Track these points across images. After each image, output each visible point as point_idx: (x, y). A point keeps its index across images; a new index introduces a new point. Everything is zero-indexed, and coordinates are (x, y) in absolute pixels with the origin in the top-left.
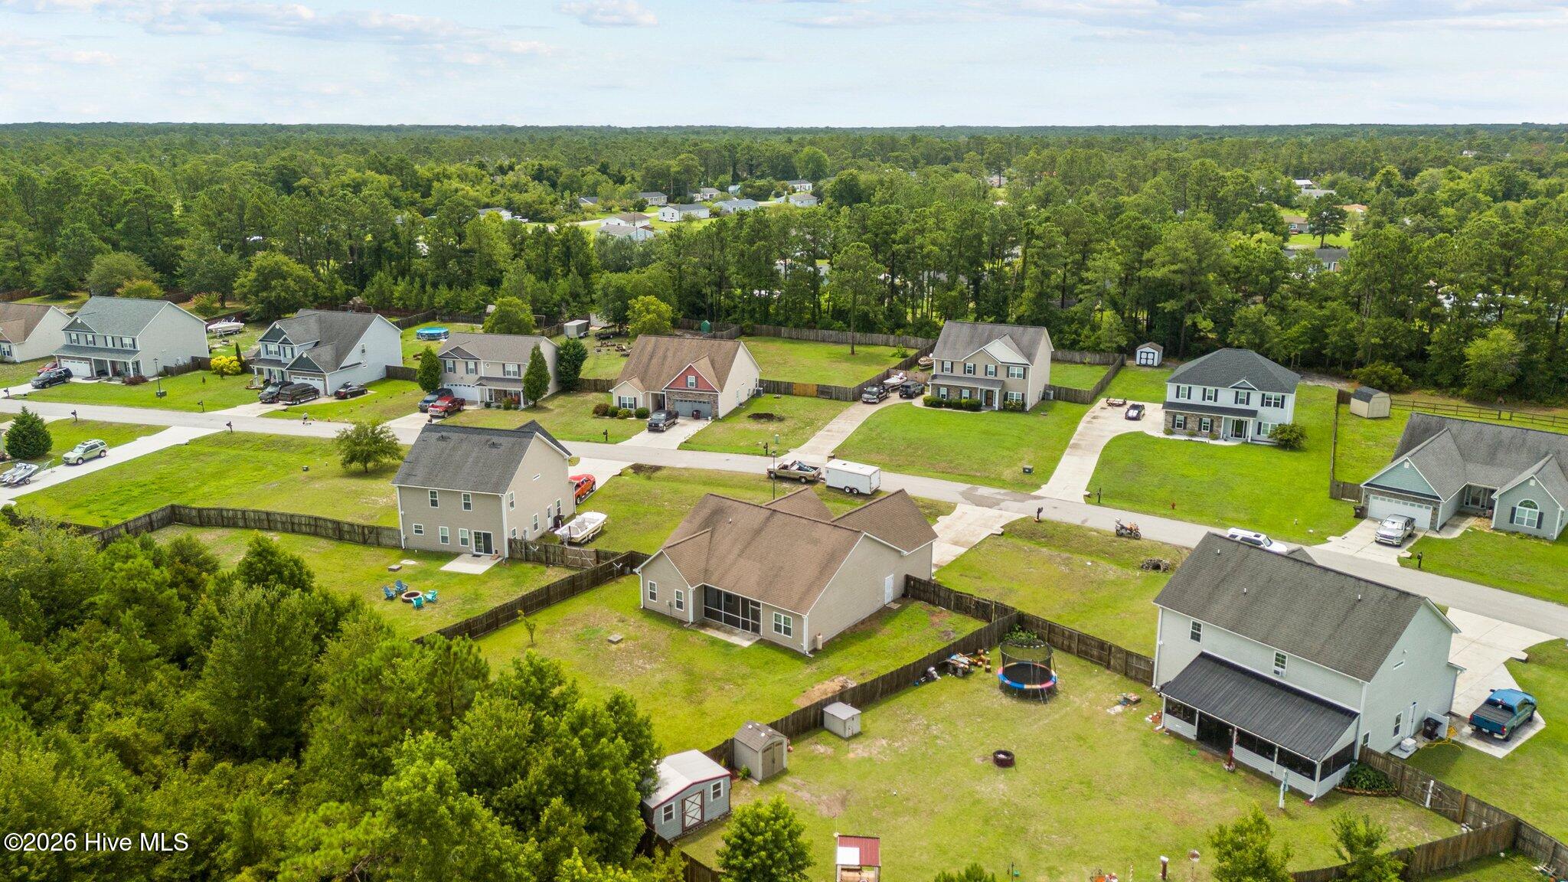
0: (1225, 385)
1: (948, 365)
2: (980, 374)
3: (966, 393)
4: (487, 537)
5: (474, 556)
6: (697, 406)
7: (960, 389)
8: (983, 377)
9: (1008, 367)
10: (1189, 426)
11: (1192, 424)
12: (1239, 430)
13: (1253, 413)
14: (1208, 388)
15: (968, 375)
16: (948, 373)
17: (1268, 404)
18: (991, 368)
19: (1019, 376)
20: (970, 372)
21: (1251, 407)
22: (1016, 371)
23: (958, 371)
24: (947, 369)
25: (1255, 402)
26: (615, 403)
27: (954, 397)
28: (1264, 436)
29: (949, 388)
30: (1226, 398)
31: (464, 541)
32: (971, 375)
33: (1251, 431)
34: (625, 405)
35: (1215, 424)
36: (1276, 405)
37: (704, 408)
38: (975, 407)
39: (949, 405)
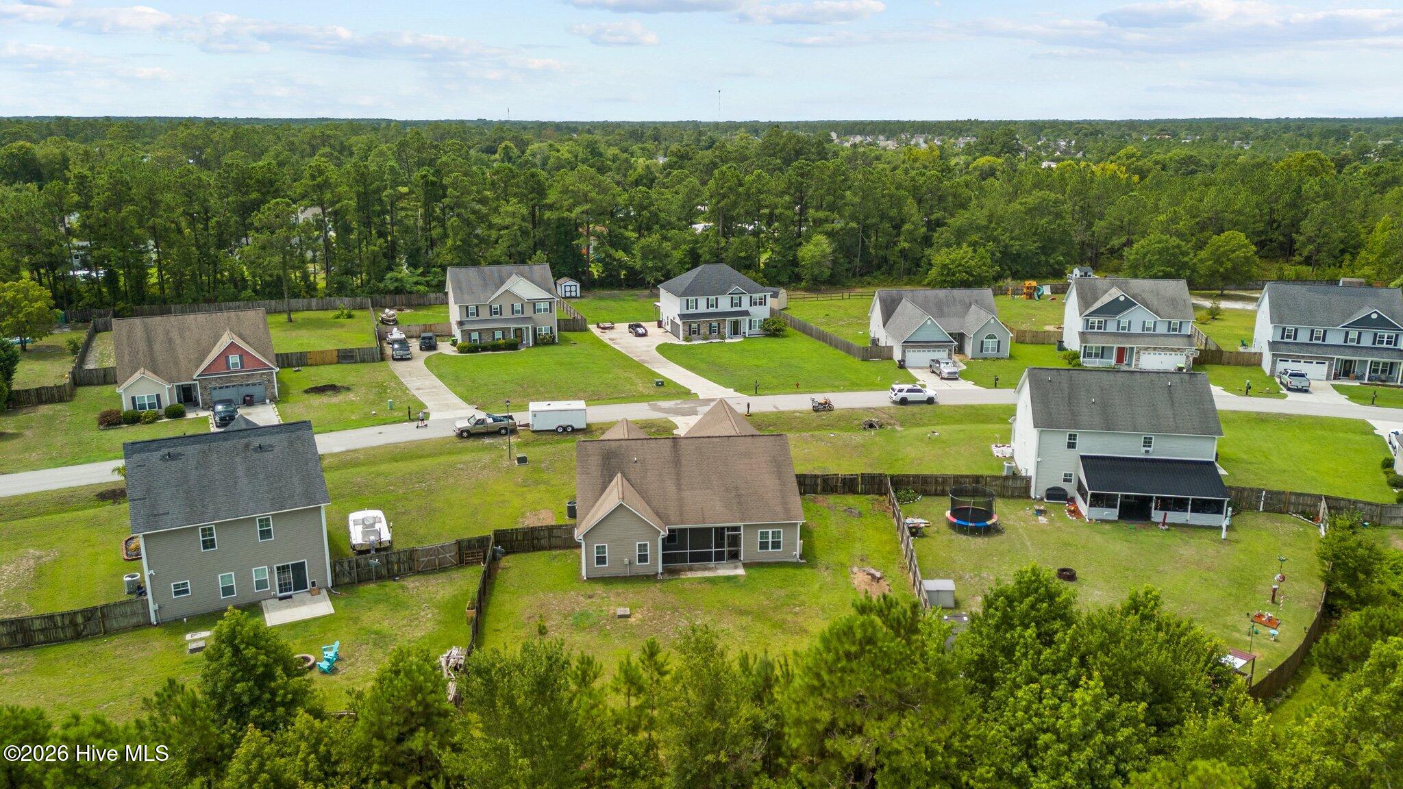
0: (723, 293)
1: (472, 309)
2: (507, 313)
3: (499, 335)
4: (299, 569)
5: (281, 599)
6: (250, 390)
7: (493, 331)
8: (510, 316)
9: (533, 303)
10: (702, 331)
11: (704, 330)
12: (736, 330)
13: (746, 313)
14: (710, 297)
15: (494, 317)
16: (474, 318)
17: (755, 304)
18: (518, 306)
19: (545, 310)
20: (496, 313)
21: (743, 309)
22: (543, 306)
23: (485, 314)
24: (472, 314)
25: (745, 305)
26: (126, 406)
27: (487, 340)
28: (756, 330)
29: (480, 331)
30: (724, 304)
31: (262, 584)
32: (498, 316)
33: (745, 327)
34: (143, 407)
35: (721, 326)
36: (761, 304)
37: (257, 391)
38: (513, 347)
39: (485, 349)
